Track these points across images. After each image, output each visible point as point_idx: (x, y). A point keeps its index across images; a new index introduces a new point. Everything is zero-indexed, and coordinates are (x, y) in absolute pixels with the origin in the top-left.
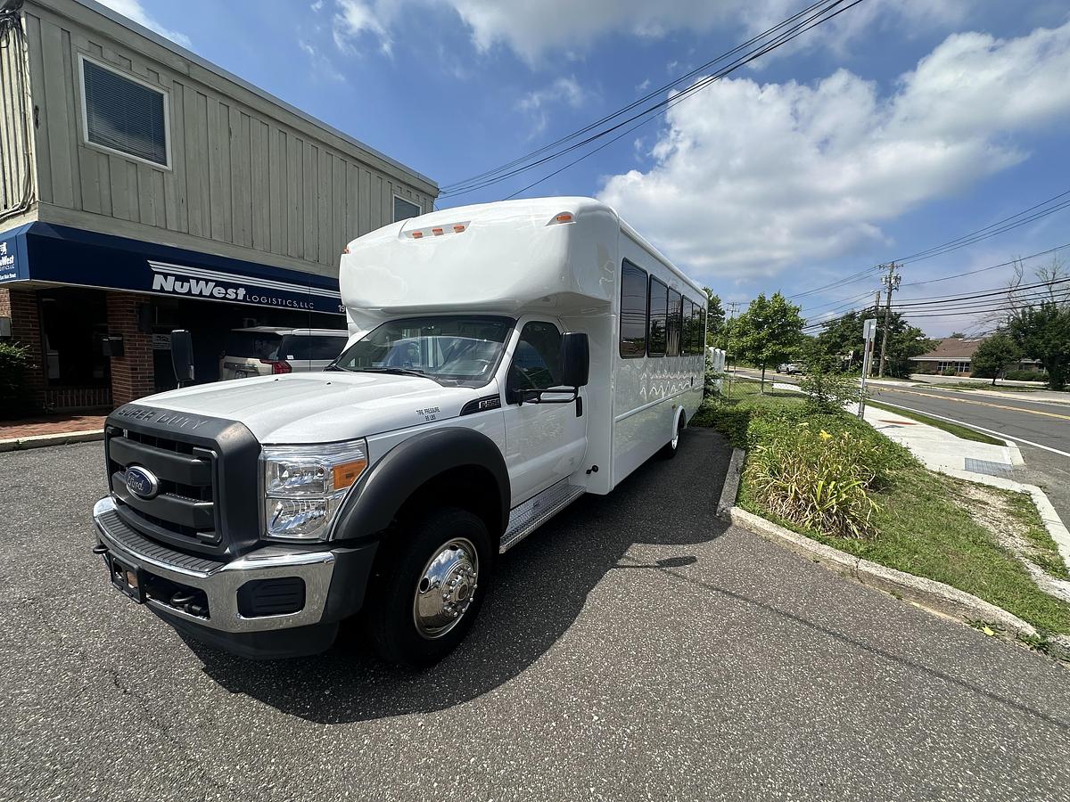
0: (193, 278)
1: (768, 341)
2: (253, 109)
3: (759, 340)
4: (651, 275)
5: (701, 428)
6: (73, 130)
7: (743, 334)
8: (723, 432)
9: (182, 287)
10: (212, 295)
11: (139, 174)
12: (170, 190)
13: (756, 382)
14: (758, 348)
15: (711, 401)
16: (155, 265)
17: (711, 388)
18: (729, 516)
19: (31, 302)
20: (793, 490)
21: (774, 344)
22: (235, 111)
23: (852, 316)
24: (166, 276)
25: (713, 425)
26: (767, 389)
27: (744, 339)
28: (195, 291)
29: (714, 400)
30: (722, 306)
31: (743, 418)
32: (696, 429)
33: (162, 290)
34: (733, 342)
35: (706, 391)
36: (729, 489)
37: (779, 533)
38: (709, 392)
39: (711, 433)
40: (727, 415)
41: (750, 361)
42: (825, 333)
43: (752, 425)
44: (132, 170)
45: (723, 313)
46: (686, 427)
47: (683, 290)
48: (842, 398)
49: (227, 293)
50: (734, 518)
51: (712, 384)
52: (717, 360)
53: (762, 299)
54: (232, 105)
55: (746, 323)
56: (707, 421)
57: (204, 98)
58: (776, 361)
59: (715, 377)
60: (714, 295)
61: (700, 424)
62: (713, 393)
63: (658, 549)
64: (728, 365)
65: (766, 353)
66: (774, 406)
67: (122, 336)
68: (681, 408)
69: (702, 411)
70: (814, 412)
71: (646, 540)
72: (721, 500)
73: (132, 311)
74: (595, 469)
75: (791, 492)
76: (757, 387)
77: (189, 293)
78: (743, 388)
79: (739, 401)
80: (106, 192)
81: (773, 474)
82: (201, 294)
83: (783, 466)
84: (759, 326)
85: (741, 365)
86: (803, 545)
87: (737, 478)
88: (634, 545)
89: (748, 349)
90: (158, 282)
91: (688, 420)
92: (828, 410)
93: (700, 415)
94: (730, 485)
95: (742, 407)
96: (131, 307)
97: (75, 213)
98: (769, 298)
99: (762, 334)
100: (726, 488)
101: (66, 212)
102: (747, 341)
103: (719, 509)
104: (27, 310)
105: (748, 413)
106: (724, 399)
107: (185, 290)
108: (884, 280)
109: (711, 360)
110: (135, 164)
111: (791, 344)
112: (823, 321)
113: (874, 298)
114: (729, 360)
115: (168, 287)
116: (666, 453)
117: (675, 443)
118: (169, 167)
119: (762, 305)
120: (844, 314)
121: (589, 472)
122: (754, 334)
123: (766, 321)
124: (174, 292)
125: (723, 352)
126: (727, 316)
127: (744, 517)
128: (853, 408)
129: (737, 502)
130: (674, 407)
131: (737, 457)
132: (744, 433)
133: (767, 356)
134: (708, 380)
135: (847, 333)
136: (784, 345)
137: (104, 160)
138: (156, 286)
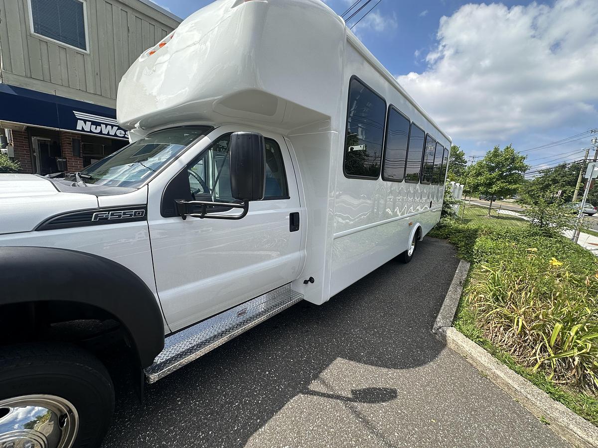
0: (103, 124)
1: (498, 180)
2: (144, 14)
3: (491, 179)
4: (390, 105)
5: (437, 239)
6: (24, 26)
7: (479, 174)
8: (454, 244)
9: (96, 129)
10: (116, 135)
11: (68, 55)
12: (89, 67)
13: (485, 208)
14: (489, 185)
15: (448, 221)
16: (78, 114)
17: (449, 210)
18: (444, 337)
19: (25, 138)
20: (520, 324)
21: (502, 182)
22: (132, 15)
23: (564, 166)
24: (85, 121)
25: (447, 238)
26: (492, 213)
27: (479, 178)
28: (105, 132)
29: (450, 219)
30: (465, 158)
31: (472, 236)
32: (434, 239)
33: (83, 130)
34: (471, 180)
35: (444, 213)
36: (449, 304)
37: (498, 372)
38: (447, 213)
39: (445, 244)
40: (459, 231)
41: (482, 193)
42: (540, 178)
43: (479, 242)
44: (63, 53)
45: (466, 162)
46: (421, 240)
47: (428, 130)
48: (560, 225)
49: (125, 134)
50: (449, 340)
51: (450, 208)
52: (457, 191)
53: (496, 150)
54: (130, 11)
55: (482, 167)
56: (442, 235)
57: (111, 6)
58: (503, 194)
59: (452, 203)
60: (460, 150)
61: (437, 236)
62: (450, 214)
63: (361, 369)
64: (466, 196)
65: (495, 188)
66: (499, 228)
67: (66, 159)
68: (417, 225)
69: (439, 227)
70: (536, 234)
71: (353, 357)
72: (439, 316)
73: (70, 144)
74: (312, 280)
75: (518, 325)
76: (486, 211)
77: (101, 133)
78: (476, 211)
79: (471, 220)
80: (46, 66)
81: (497, 300)
82: (108, 134)
83: (509, 293)
84: (492, 169)
85: (475, 197)
86: (529, 396)
87: (460, 291)
88: (339, 359)
89: (481, 185)
90: (80, 125)
91: (424, 233)
92: (549, 234)
93: (438, 230)
94: (451, 299)
95: (472, 226)
96: (69, 141)
97: (26, 79)
98: (502, 149)
99: (494, 175)
100: (447, 301)
101: (21, 78)
102: (481, 179)
103: (435, 326)
104: (23, 142)
105: (476, 231)
106: (458, 219)
107: (98, 130)
108: (594, 141)
109: (451, 190)
110: (65, 49)
111: (515, 182)
112: (539, 169)
113: (584, 153)
114: (466, 192)
115: (87, 128)
116: (402, 259)
117: (411, 252)
118: (88, 52)
119: (496, 154)
120: (557, 165)
121: (306, 282)
122: (487, 175)
123: (497, 166)
124: (91, 132)
125: (462, 186)
126: (469, 164)
127: (460, 343)
128: (569, 234)
129: (455, 320)
130: (410, 224)
131: (463, 267)
132: (471, 248)
133: (495, 190)
134: (446, 204)
135: (558, 178)
136: (510, 183)
137: (44, 46)
138: (79, 127)
